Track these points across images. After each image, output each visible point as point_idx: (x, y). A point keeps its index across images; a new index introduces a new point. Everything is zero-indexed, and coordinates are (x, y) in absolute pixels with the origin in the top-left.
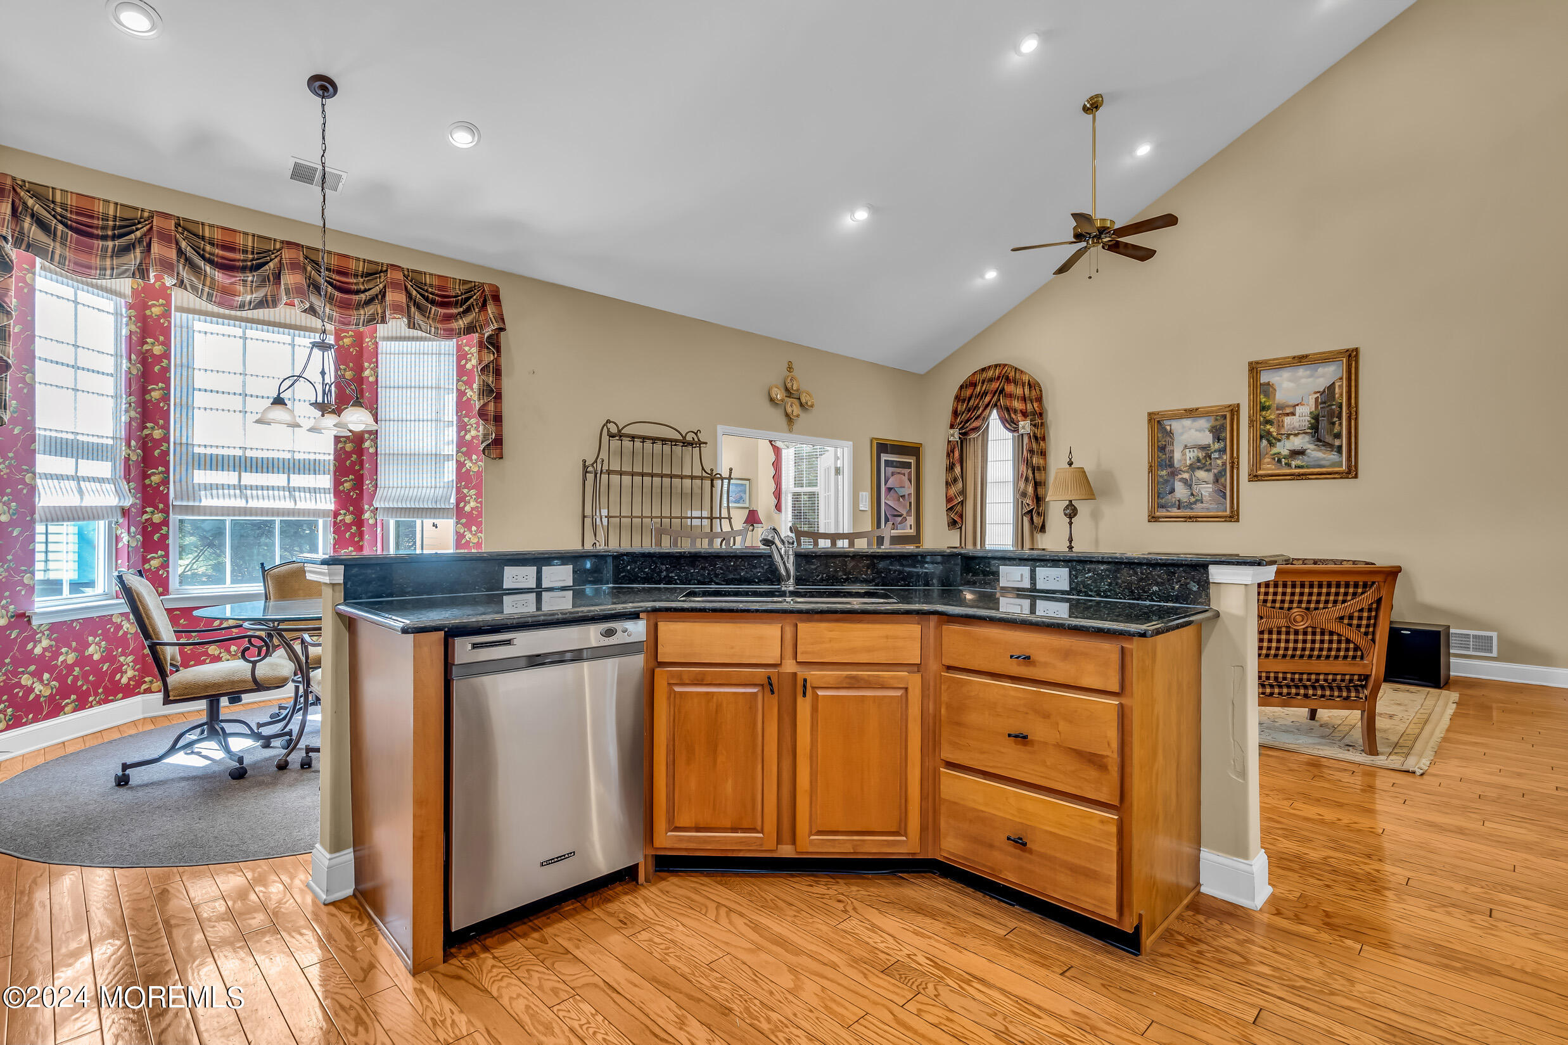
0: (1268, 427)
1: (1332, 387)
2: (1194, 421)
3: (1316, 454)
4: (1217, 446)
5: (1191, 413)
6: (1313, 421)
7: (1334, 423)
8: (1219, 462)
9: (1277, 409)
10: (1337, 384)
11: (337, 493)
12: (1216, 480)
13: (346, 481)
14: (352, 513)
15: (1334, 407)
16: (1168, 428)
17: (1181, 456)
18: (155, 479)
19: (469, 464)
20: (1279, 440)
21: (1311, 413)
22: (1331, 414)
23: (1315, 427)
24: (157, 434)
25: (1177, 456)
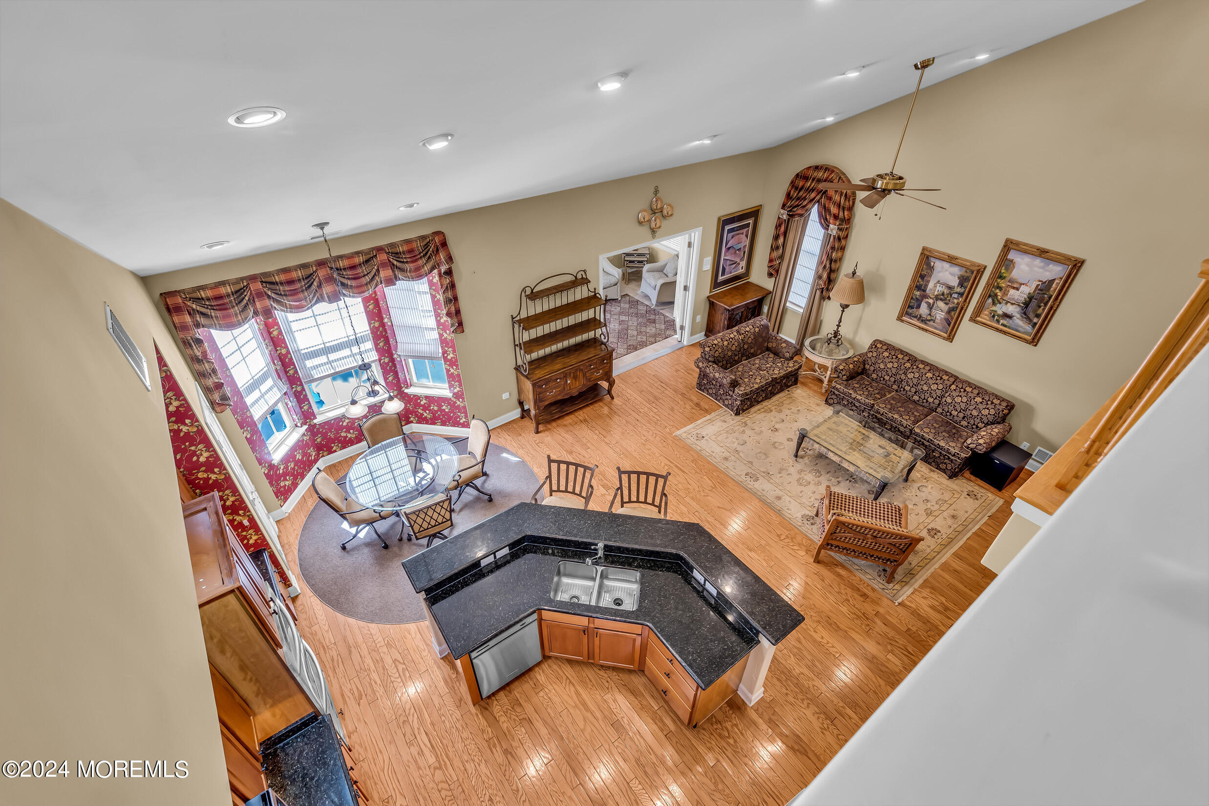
0: (998, 291)
1: (1051, 282)
2: (951, 266)
3: (1018, 321)
4: (959, 290)
5: (951, 260)
6: (1028, 300)
7: (1040, 307)
8: (956, 301)
9: (1009, 282)
10: (1057, 281)
11: (377, 350)
12: (949, 312)
13: (380, 342)
14: (387, 357)
15: (1046, 296)
16: (932, 264)
17: (933, 287)
18: (291, 372)
19: (445, 335)
20: (1000, 303)
21: (1029, 293)
22: (1042, 300)
23: (1027, 304)
24: (284, 351)
25: (931, 285)
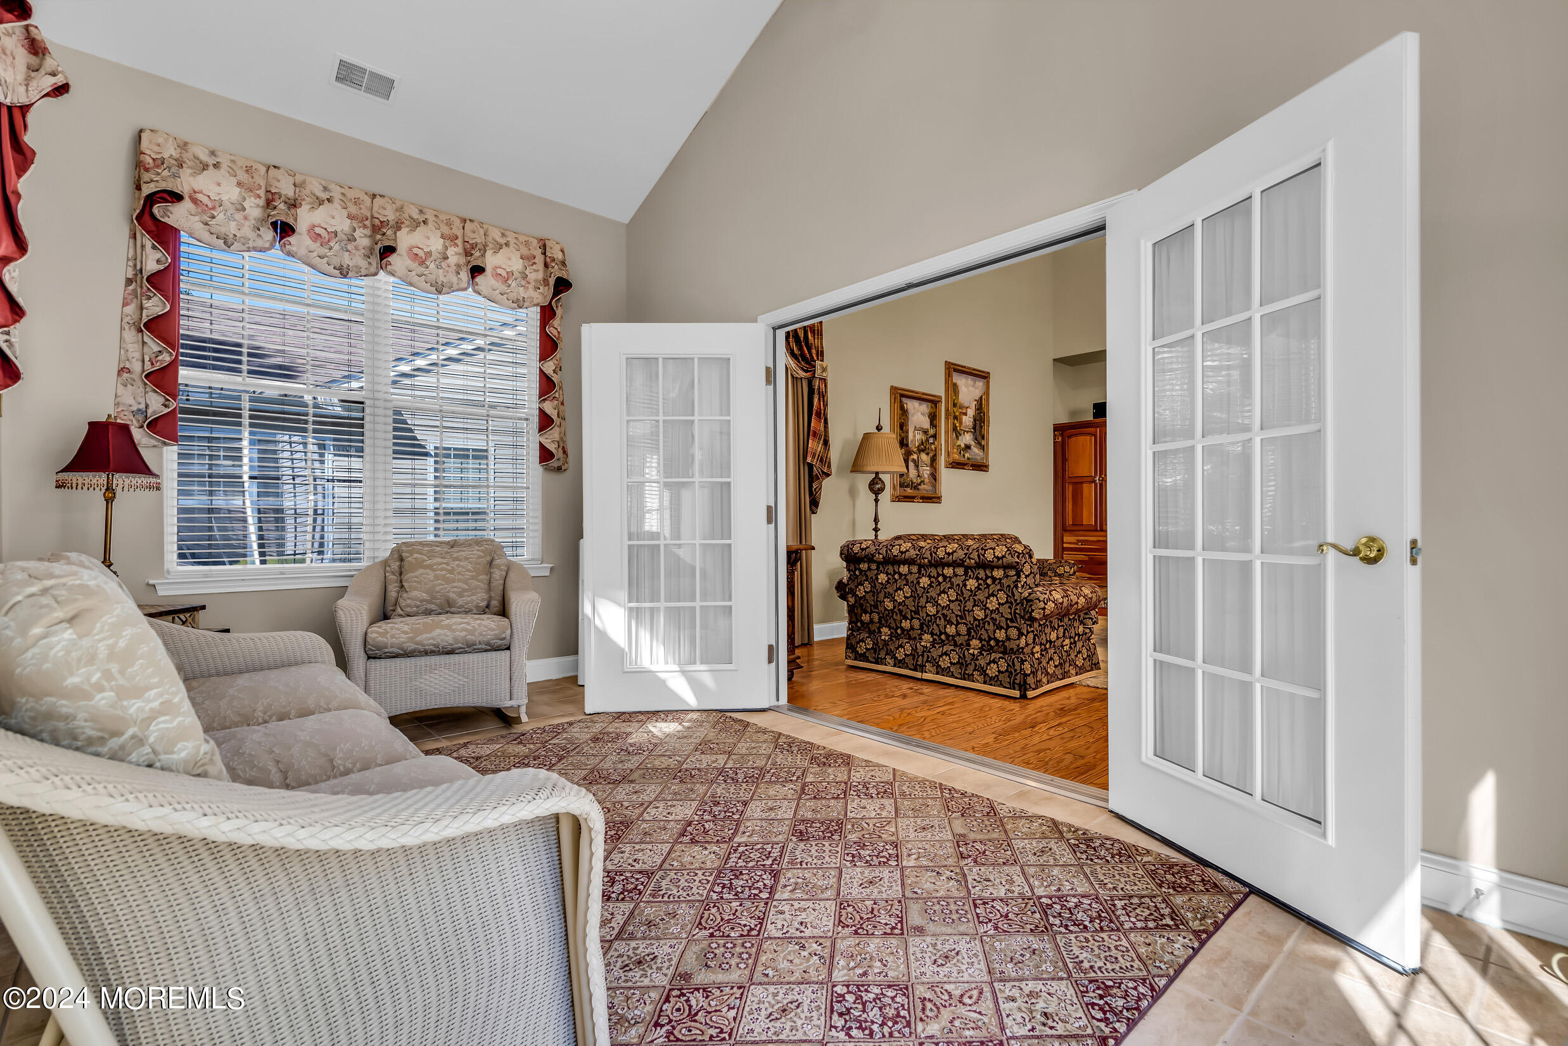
0: (956, 422)
2: (920, 404)
3: (975, 449)
4: (932, 432)
5: (919, 396)
6: (974, 423)
7: (982, 428)
8: (933, 447)
9: (960, 408)
10: (984, 397)
12: (930, 464)
15: (982, 415)
16: (906, 405)
20: (960, 435)
21: (974, 416)
22: (982, 419)
23: (974, 428)
25: (911, 436)
